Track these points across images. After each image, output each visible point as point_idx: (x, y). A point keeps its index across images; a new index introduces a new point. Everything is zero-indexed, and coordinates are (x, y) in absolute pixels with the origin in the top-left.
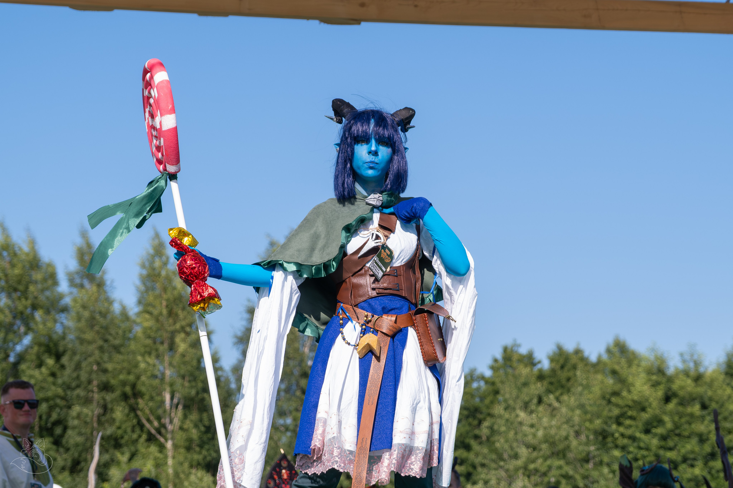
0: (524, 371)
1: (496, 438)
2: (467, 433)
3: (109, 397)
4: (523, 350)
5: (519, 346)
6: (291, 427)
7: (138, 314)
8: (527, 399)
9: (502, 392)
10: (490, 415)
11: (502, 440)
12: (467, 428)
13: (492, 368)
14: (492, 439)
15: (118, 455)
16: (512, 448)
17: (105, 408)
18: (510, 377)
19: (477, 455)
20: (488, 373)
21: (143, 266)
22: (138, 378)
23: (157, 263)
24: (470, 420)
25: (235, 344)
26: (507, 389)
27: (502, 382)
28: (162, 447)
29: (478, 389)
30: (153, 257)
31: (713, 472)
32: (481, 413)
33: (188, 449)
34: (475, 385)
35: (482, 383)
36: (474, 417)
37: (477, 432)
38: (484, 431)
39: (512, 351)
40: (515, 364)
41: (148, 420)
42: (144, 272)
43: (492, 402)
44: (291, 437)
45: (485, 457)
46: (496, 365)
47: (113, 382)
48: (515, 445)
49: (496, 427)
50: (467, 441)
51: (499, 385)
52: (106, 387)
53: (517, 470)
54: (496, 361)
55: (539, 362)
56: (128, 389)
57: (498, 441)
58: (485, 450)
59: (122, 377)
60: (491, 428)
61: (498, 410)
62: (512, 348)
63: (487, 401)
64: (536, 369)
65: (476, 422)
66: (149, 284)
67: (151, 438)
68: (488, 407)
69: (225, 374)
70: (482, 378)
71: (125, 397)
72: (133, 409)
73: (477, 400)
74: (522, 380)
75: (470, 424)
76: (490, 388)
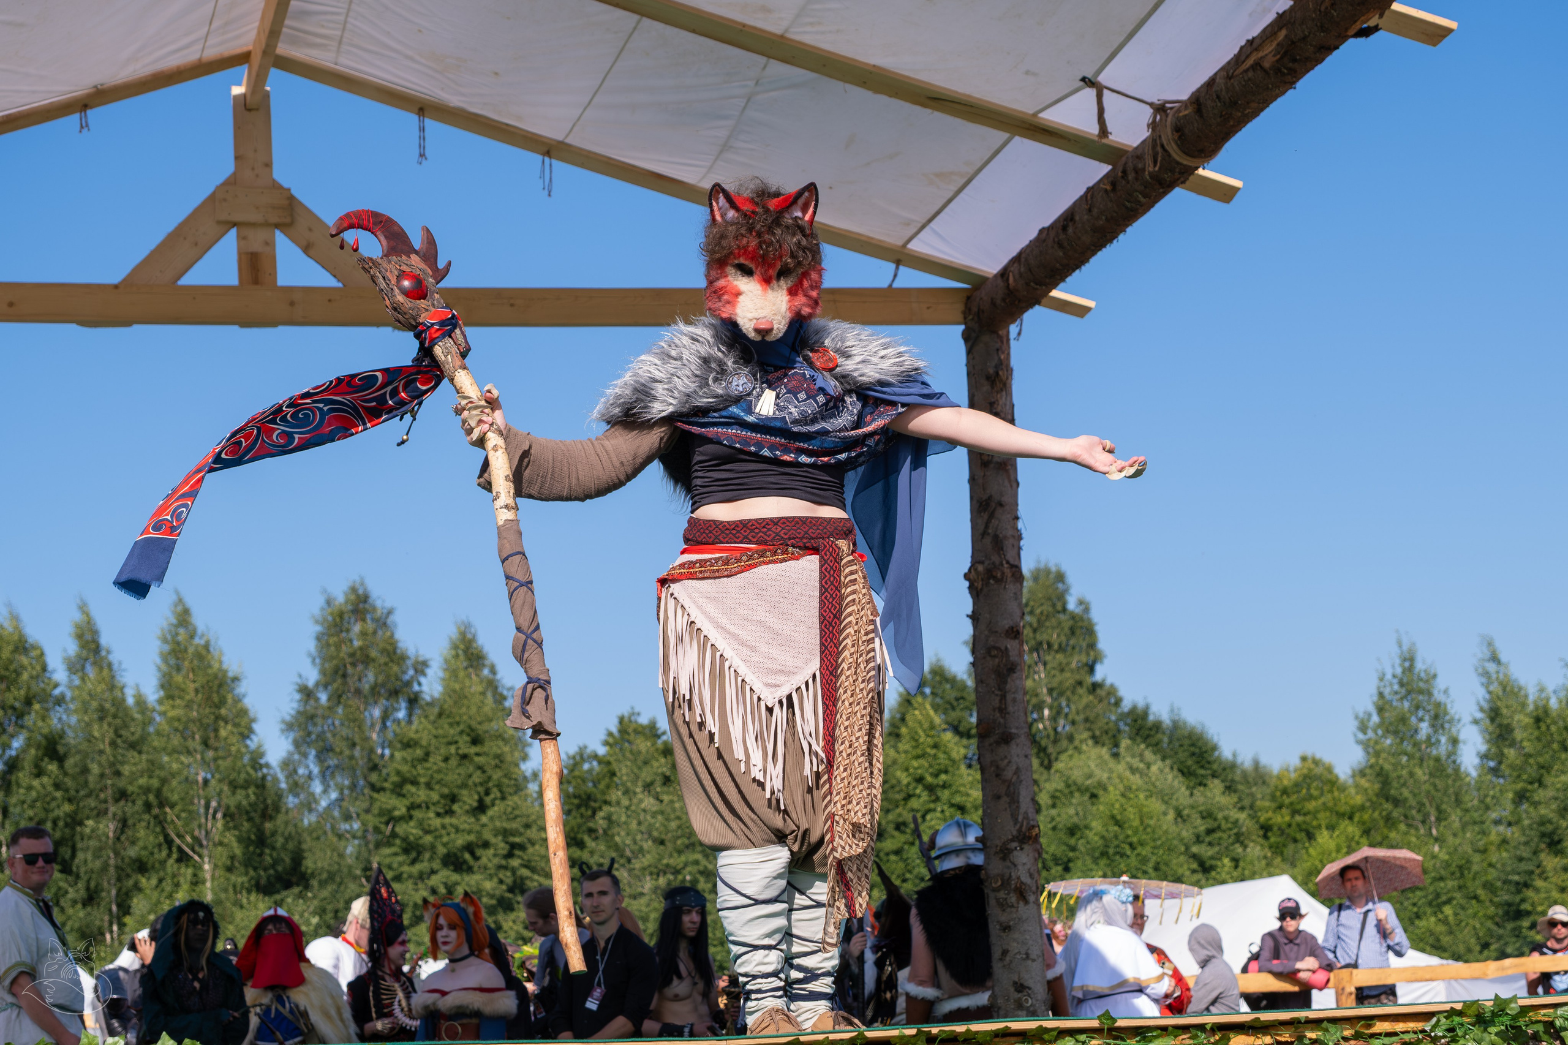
0: (643, 745)
1: (615, 830)
2: (579, 826)
3: (129, 809)
4: (643, 720)
5: (639, 714)
6: (359, 834)
7: (160, 702)
8: (648, 780)
9: (618, 774)
10: (606, 802)
11: (623, 833)
12: (579, 820)
13: (606, 743)
14: (610, 833)
15: (143, 880)
16: (635, 842)
17: (124, 824)
18: (628, 754)
19: (592, 853)
20: (602, 751)
21: (164, 640)
22: (164, 781)
23: (182, 634)
24: (583, 810)
25: (282, 731)
26: (624, 771)
27: (619, 761)
28: (198, 868)
29: (590, 771)
30: (177, 626)
31: (882, 854)
32: (595, 801)
33: (230, 869)
34: (586, 766)
35: (595, 763)
36: (587, 806)
37: (591, 825)
38: (600, 822)
39: (630, 721)
40: (632, 737)
41: (179, 836)
42: (167, 648)
43: (608, 787)
44: (360, 845)
45: (602, 857)
46: (611, 740)
47: (130, 789)
48: (639, 837)
49: (614, 818)
50: (579, 836)
51: (615, 766)
52: (122, 795)
53: (644, 869)
54: (610, 734)
55: (664, 733)
56: (151, 797)
57: (619, 834)
58: (602, 848)
59: (142, 781)
60: (608, 818)
61: (615, 795)
62: (630, 718)
63: (602, 786)
64: (660, 742)
65: (589, 813)
66: (172, 662)
67: (183, 858)
68: (604, 793)
69: (272, 772)
70: (595, 756)
71: (148, 806)
72: (160, 821)
73: (590, 784)
74: (642, 758)
75: (582, 816)
76: (606, 770)
